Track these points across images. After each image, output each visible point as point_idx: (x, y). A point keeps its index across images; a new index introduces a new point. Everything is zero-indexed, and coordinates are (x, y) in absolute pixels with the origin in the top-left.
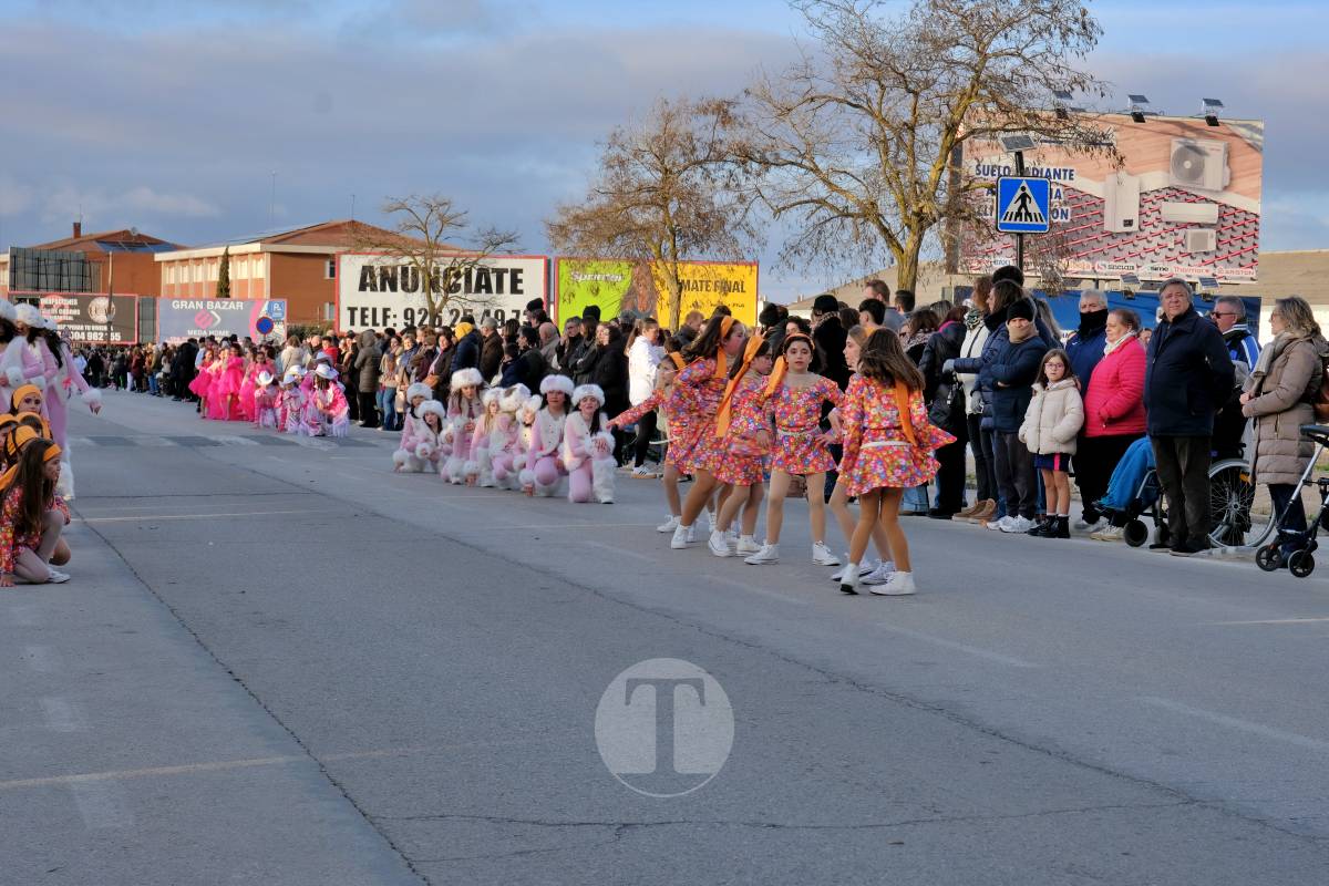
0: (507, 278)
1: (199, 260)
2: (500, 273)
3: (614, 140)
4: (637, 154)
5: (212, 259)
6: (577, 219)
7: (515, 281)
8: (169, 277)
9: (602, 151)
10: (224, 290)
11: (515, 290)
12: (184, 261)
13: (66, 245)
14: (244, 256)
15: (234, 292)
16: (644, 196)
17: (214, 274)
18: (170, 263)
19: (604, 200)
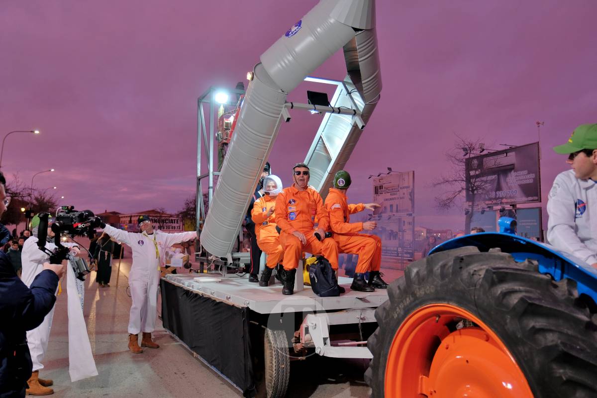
0: (176, 221)
1: (127, 217)
2: (175, 220)
3: (187, 201)
4: (191, 202)
5: (129, 216)
6: (181, 213)
7: (177, 221)
8: (121, 219)
9: (185, 202)
10: (130, 222)
11: (177, 223)
12: (124, 217)
13: (104, 213)
14: (134, 216)
15: (133, 222)
16: (192, 209)
17: (129, 219)
18: (122, 217)
19: (185, 210)
